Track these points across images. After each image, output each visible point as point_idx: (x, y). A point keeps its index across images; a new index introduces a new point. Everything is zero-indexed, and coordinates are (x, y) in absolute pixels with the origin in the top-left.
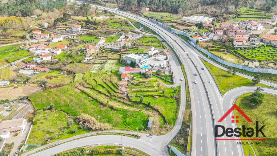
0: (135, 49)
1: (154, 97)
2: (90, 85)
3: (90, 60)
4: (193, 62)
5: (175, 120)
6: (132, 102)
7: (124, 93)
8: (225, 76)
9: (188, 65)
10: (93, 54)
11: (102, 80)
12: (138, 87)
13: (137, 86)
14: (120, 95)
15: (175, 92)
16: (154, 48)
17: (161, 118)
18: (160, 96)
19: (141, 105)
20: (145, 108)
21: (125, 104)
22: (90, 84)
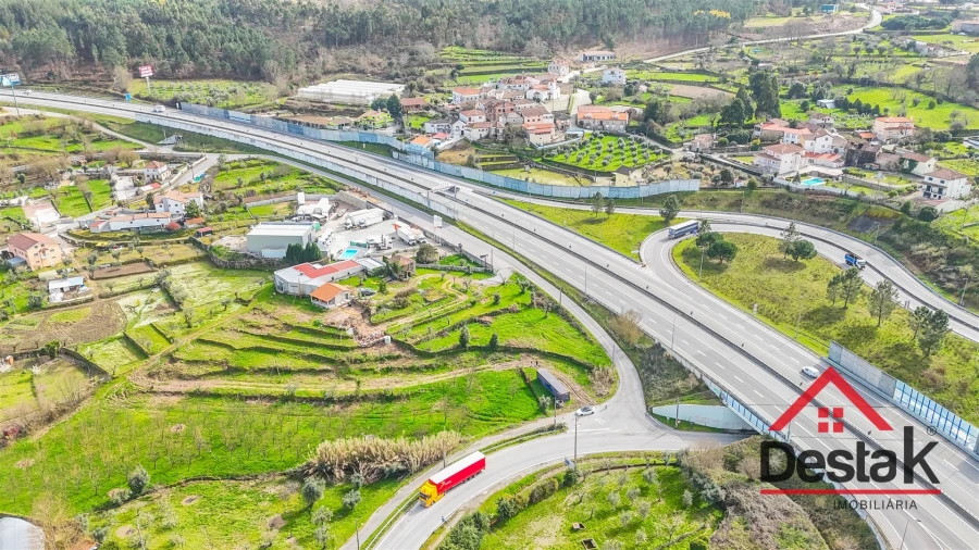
0: (233, 212)
1: (482, 322)
2: (204, 362)
3: (73, 288)
4: (476, 208)
5: (600, 351)
6: (431, 356)
7: (378, 342)
8: (592, 222)
9: (470, 217)
10: (66, 263)
11: (241, 334)
12: (407, 310)
13: (403, 307)
14: (373, 353)
15: (523, 293)
16: (302, 193)
17: (561, 365)
18: (493, 314)
19: (466, 356)
20: (485, 358)
21: (412, 370)
22: (207, 358)
